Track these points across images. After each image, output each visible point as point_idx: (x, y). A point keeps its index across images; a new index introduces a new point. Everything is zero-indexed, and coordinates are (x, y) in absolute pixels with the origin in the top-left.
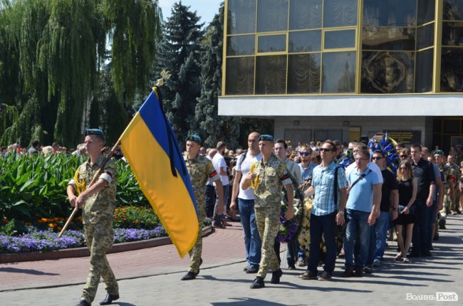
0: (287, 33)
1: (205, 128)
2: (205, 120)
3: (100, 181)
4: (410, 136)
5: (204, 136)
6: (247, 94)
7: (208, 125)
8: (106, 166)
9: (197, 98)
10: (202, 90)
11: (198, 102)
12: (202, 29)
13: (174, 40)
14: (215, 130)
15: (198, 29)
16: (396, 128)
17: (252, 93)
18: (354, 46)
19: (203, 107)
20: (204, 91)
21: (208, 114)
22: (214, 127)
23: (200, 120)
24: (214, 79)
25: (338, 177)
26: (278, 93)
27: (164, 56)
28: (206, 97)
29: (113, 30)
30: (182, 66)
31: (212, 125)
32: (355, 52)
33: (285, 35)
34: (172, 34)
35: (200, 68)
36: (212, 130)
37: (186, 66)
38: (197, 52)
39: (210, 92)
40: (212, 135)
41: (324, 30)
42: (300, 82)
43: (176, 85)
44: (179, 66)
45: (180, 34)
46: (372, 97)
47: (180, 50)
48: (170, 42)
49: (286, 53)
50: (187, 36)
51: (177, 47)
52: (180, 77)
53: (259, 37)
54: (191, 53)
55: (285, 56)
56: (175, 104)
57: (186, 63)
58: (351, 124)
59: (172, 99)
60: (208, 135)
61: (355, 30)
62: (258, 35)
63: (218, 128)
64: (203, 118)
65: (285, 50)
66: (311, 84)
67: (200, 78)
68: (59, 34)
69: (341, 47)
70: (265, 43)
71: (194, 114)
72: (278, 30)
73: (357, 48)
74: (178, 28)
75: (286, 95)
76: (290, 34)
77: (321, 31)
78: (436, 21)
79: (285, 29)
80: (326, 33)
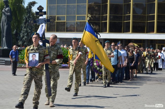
3: (79, 55)
6: (53, 31)
7: (25, 39)
8: (80, 50)
9: (21, 31)
14: (27, 40)
19: (23, 33)
20: (23, 29)
21: (25, 36)
22: (27, 39)
24: (26, 25)
25: (118, 53)
28: (24, 30)
33: (65, 16)
39: (25, 29)
55: (65, 22)
62: (57, 16)
63: (28, 40)
64: (23, 37)
65: (65, 20)
67: (22, 25)
71: (20, 36)
72: (62, 15)
76: (66, 16)
77: (76, 16)
78: (108, 15)
79: (65, 15)
80: (77, 16)
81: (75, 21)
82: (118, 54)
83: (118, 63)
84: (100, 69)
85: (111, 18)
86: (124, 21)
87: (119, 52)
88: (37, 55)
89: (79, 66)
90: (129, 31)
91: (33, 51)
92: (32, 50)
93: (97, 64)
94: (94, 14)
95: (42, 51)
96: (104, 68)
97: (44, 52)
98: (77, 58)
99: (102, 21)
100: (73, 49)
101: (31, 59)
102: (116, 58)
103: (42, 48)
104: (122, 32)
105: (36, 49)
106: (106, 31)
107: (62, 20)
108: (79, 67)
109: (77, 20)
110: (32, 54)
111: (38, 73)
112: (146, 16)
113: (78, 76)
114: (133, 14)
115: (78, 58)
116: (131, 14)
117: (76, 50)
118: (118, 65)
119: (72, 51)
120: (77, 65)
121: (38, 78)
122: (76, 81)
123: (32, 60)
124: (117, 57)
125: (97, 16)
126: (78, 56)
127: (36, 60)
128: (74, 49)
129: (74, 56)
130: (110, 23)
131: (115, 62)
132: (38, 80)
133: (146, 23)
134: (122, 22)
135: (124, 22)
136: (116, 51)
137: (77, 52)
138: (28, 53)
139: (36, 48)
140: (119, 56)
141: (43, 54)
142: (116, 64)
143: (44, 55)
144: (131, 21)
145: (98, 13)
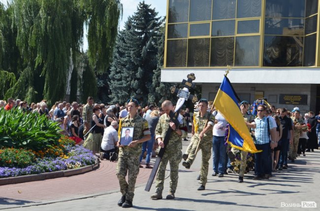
0: (210, 22)
1: (159, 92)
2: (159, 86)
3: (208, 126)
4: (299, 99)
5: (159, 98)
6: (182, 66)
7: (161, 90)
8: (210, 118)
9: (154, 71)
10: (158, 65)
11: (154, 73)
12: (159, 21)
13: (138, 28)
14: (166, 93)
15: (156, 21)
16: (290, 93)
17: (185, 66)
18: (258, 32)
19: (158, 77)
22: (166, 91)
23: (156, 86)
25: (270, 123)
26: (204, 66)
27: (131, 40)
29: (89, 20)
30: (144, 47)
31: (164, 90)
32: (259, 36)
34: (137, 24)
35: (157, 49)
36: (164, 93)
37: (147, 47)
38: (154, 37)
40: (164, 96)
41: (237, 20)
42: (220, 58)
43: (140, 61)
44: (142, 47)
45: (143, 24)
46: (271, 69)
47: (143, 36)
48: (136, 30)
49: (210, 36)
50: (148, 26)
51: (140, 34)
52: (142, 55)
53: (191, 25)
54: (151, 38)
56: (138, 75)
57: (147, 46)
58: (257, 89)
59: (136, 71)
60: (161, 97)
61: (259, 20)
62: (190, 23)
64: (158, 84)
65: (209, 35)
66: (227, 59)
67: (157, 56)
68: (46, 22)
69: (249, 33)
70: (195, 29)
71: (152, 82)
73: (260, 33)
74: (141, 20)
75: (209, 67)
77: (235, 21)
80: (238, 22)
81: (234, 34)
82: (270, 125)
88: (132, 130)
89: (207, 142)
91: (129, 123)
92: (127, 122)
95: (139, 123)
97: (143, 126)
98: (204, 130)
100: (199, 117)
101: (123, 135)
102: (267, 131)
103: (140, 120)
105: (132, 121)
108: (208, 144)
110: (126, 129)
111: (132, 154)
113: (206, 158)
115: (207, 130)
117: (204, 118)
119: (198, 119)
120: (204, 140)
121: (133, 161)
122: (204, 166)
123: (125, 137)
124: (267, 129)
126: (207, 128)
127: (129, 137)
128: (201, 116)
129: (201, 128)
131: (264, 139)
132: (133, 163)
136: (266, 120)
137: (205, 121)
138: (123, 125)
139: (132, 119)
140: (271, 128)
141: (140, 128)
143: (142, 128)
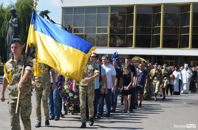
3: (26, 72)
18: (107, 33)
33: (83, 28)
46: (113, 48)
55: (83, 35)
62: (73, 28)
72: (80, 26)
76: (85, 28)
77: (96, 28)
78: (134, 26)
79: (83, 26)
80: (98, 28)
81: (96, 33)
83: (100, 87)
84: (74, 96)
85: (138, 30)
86: (153, 34)
87: (102, 67)
90: (159, 46)
93: (69, 87)
94: (118, 26)
96: (82, 95)
99: (126, 34)
100: (13, 62)
104: (150, 47)
106: (132, 46)
107: (80, 33)
109: (97, 33)
112: (179, 28)
114: (164, 26)
115: (26, 78)
116: (161, 26)
118: (101, 89)
125: (122, 28)
128: (15, 61)
130: (136, 36)
133: (178, 36)
134: (151, 35)
135: (153, 36)
140: (102, 75)
142: (98, 87)
144: (161, 34)
145: (123, 25)
